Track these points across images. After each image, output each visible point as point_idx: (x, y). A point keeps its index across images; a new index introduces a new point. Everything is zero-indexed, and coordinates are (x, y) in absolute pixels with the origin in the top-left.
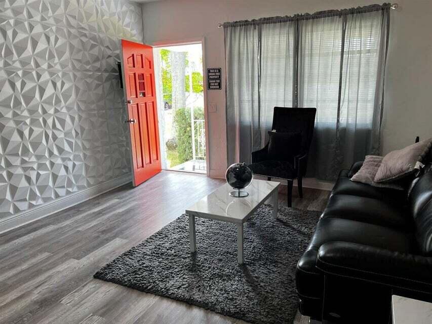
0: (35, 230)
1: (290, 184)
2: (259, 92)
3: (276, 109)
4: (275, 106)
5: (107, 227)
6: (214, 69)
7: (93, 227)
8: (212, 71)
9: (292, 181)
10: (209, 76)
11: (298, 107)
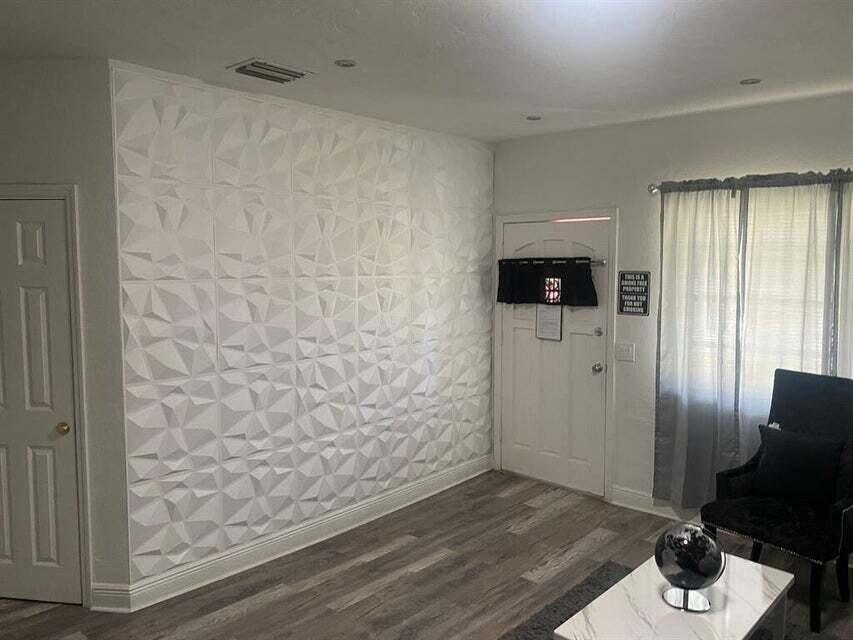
0: (252, 591)
1: (817, 574)
2: (738, 331)
3: (781, 375)
4: (778, 367)
5: (385, 611)
6: (635, 274)
7: (357, 604)
8: (629, 277)
9: (824, 566)
10: (622, 287)
11: (839, 375)
